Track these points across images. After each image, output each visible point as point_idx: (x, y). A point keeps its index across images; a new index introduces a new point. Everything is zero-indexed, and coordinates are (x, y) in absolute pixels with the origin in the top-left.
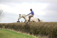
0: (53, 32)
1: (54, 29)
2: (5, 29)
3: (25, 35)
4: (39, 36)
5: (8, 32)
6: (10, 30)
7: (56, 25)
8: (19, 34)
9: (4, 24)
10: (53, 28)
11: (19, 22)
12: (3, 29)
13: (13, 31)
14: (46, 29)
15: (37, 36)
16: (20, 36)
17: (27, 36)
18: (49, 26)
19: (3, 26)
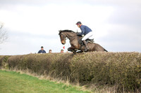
0: (128, 77)
1: (129, 69)
2: (8, 70)
3: (58, 85)
4: (93, 86)
5: (16, 77)
6: (21, 72)
7: (135, 60)
8: (43, 82)
9: (5, 58)
10: (128, 67)
11: (44, 52)
12: (3, 69)
13: (28, 74)
14: (111, 71)
15: (87, 87)
16: (45, 88)
17: (64, 88)
18: (117, 63)
19: (3, 63)
